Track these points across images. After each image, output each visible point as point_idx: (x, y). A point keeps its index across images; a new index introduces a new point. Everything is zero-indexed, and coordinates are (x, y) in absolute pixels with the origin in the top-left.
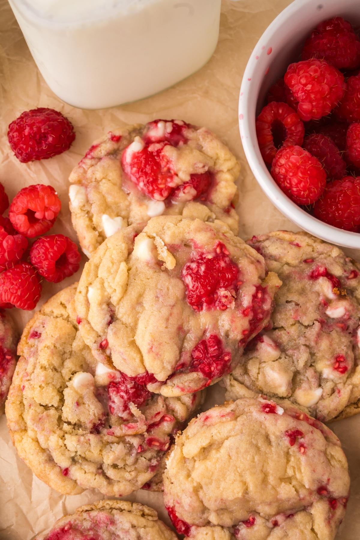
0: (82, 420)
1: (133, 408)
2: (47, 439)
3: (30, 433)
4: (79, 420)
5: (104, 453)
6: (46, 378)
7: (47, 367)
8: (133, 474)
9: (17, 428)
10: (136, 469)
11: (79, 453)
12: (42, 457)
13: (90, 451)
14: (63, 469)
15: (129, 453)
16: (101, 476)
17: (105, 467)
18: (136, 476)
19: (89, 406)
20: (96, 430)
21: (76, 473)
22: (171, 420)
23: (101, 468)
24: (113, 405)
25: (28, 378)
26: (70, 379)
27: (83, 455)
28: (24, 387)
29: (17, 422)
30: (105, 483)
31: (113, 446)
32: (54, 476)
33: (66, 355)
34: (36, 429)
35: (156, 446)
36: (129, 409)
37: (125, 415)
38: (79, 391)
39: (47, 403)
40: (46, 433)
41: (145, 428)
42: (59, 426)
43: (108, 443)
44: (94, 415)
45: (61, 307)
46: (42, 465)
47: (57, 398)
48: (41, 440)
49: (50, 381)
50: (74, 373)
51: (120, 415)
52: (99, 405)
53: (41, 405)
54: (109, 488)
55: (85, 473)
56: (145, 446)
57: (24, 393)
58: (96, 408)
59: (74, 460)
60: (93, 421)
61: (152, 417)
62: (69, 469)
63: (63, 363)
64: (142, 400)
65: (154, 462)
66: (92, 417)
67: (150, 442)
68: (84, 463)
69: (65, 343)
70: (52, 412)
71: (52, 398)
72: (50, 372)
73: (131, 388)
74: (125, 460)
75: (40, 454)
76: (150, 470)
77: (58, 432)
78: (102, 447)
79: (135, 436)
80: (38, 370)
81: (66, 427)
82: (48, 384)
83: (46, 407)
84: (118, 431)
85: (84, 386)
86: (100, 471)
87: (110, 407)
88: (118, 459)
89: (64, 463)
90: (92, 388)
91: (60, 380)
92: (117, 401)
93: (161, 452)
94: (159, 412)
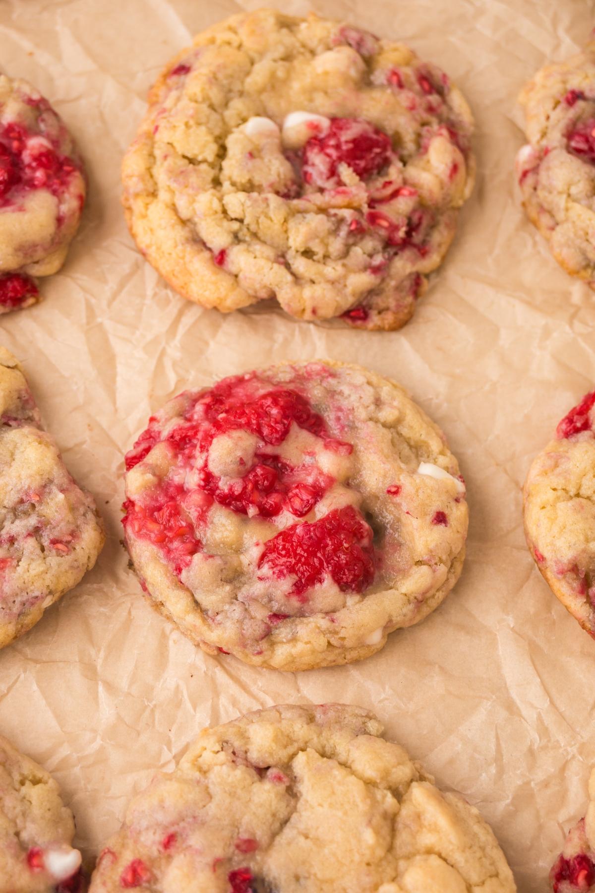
0: (256, 181)
1: (346, 172)
2: (193, 201)
3: (163, 195)
4: (250, 180)
5: (291, 224)
6: (197, 114)
7: (200, 99)
8: (340, 269)
9: (141, 186)
10: (344, 265)
11: (246, 223)
12: (180, 233)
13: (267, 216)
14: (217, 252)
15: (335, 232)
16: (284, 268)
17: (290, 255)
18: (345, 277)
19: (270, 161)
21: (239, 259)
22: (411, 195)
23: (283, 255)
24: (309, 169)
25: (164, 115)
26: (237, 126)
27: (253, 227)
28: (157, 128)
29: (141, 178)
30: (289, 278)
31: (307, 216)
32: (199, 266)
33: (232, 95)
35: (382, 227)
36: (339, 176)
37: (329, 184)
38: (254, 140)
39: (196, 151)
40: (190, 192)
41: (364, 198)
42: (214, 186)
43: (300, 212)
44: (279, 175)
45: (229, 32)
46: (180, 247)
47: (213, 149)
48: (182, 204)
49: (204, 120)
50: (244, 120)
51: (320, 182)
53: (184, 157)
54: (296, 290)
55: (255, 257)
56: (365, 223)
57: (158, 137)
59: (237, 238)
61: (378, 189)
62: (227, 251)
63: (226, 103)
64: (362, 164)
65: (378, 260)
67: (373, 219)
68: (255, 241)
69: (232, 76)
70: (204, 167)
71: (205, 147)
72: (204, 107)
73: (347, 142)
74: (326, 245)
75: (179, 227)
76: (369, 271)
77: (213, 191)
79: (346, 207)
80: (184, 103)
81: (227, 188)
83: (192, 161)
84: (318, 199)
85: (261, 134)
86: (281, 260)
87: (306, 173)
88: (314, 235)
89: (218, 239)
91: (220, 124)
92: (318, 162)
93: (391, 245)
94: (390, 183)
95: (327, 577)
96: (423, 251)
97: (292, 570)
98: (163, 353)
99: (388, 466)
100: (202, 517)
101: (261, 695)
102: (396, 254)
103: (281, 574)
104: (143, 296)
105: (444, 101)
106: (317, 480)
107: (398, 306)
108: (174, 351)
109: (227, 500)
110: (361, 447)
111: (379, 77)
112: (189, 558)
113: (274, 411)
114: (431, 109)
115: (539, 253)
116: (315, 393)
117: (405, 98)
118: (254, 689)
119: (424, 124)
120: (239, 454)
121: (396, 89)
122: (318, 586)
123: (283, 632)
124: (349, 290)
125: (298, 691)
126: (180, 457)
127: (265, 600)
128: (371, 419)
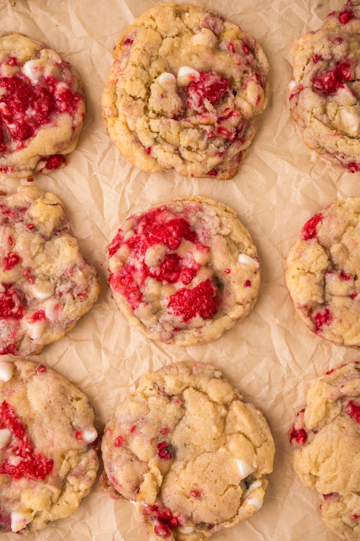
0: (165, 110)
1: (207, 103)
2: (135, 122)
3: (121, 117)
4: (162, 110)
5: (181, 135)
6: (136, 73)
7: (137, 64)
8: (204, 156)
9: (110, 113)
10: (206, 153)
11: (160, 134)
12: (130, 138)
13: (170, 132)
14: (147, 148)
15: (202, 138)
16: (177, 156)
17: (181, 149)
18: (206, 159)
19: (171, 99)
20: (175, 118)
21: (157, 152)
22: (238, 115)
23: (178, 150)
24: (190, 101)
25: (121, 73)
26: (156, 78)
27: (164, 136)
28: (117, 80)
29: (111, 108)
30: (180, 161)
31: (189, 130)
32: (139, 155)
33: (153, 58)
34: (126, 114)
35: (224, 134)
36: (204, 105)
37: (199, 110)
38: (163, 86)
39: (136, 94)
40: (134, 117)
41: (215, 118)
42: (145, 113)
43: (185, 128)
44: (175, 106)
45: (151, 20)
46: (130, 145)
47: (144, 91)
48: (130, 123)
49: (139, 76)
50: (159, 73)
51: (195, 109)
52: (179, 99)
53: (131, 96)
54: (184, 167)
55: (165, 151)
56: (216, 133)
57: (118, 85)
58: (177, 101)
59: (156, 141)
60: (174, 112)
61: (222, 112)
62: (152, 148)
63: (150, 64)
64: (215, 98)
65: (222, 149)
66: (173, 108)
67: (220, 130)
68: (164, 143)
69: (152, 48)
70: (140, 101)
71: (140, 90)
72: (140, 69)
73: (207, 87)
74: (198, 144)
75: (129, 135)
76: (218, 155)
77: (144, 117)
78: (180, 130)
79: (207, 125)
80: (130, 66)
81: (151, 114)
82: (137, 78)
83: (134, 98)
84: (194, 120)
85: (167, 83)
86: (177, 152)
87: (188, 102)
88: (192, 141)
89: (147, 142)
90: (174, 86)
91: (147, 77)
92: (194, 97)
93: (228, 142)
94: (228, 109)
95: (198, 315)
96: (243, 141)
97: (182, 312)
98: (124, 191)
99: (225, 259)
100: (143, 283)
101: (170, 354)
102: (230, 145)
103: (177, 314)
104: (114, 160)
105: (255, 57)
106: (193, 266)
107: (231, 169)
108: (129, 190)
109: (153, 276)
110: (213, 248)
111: (224, 45)
112: (137, 303)
113: (174, 234)
114: (248, 64)
115: (297, 135)
116: (192, 220)
117: (236, 58)
118: (167, 351)
119: (245, 72)
120: (158, 257)
121: (231, 53)
122: (193, 318)
123: (179, 336)
124: (208, 165)
125: (186, 352)
126: (132, 252)
127: (171, 322)
128: (217, 234)
